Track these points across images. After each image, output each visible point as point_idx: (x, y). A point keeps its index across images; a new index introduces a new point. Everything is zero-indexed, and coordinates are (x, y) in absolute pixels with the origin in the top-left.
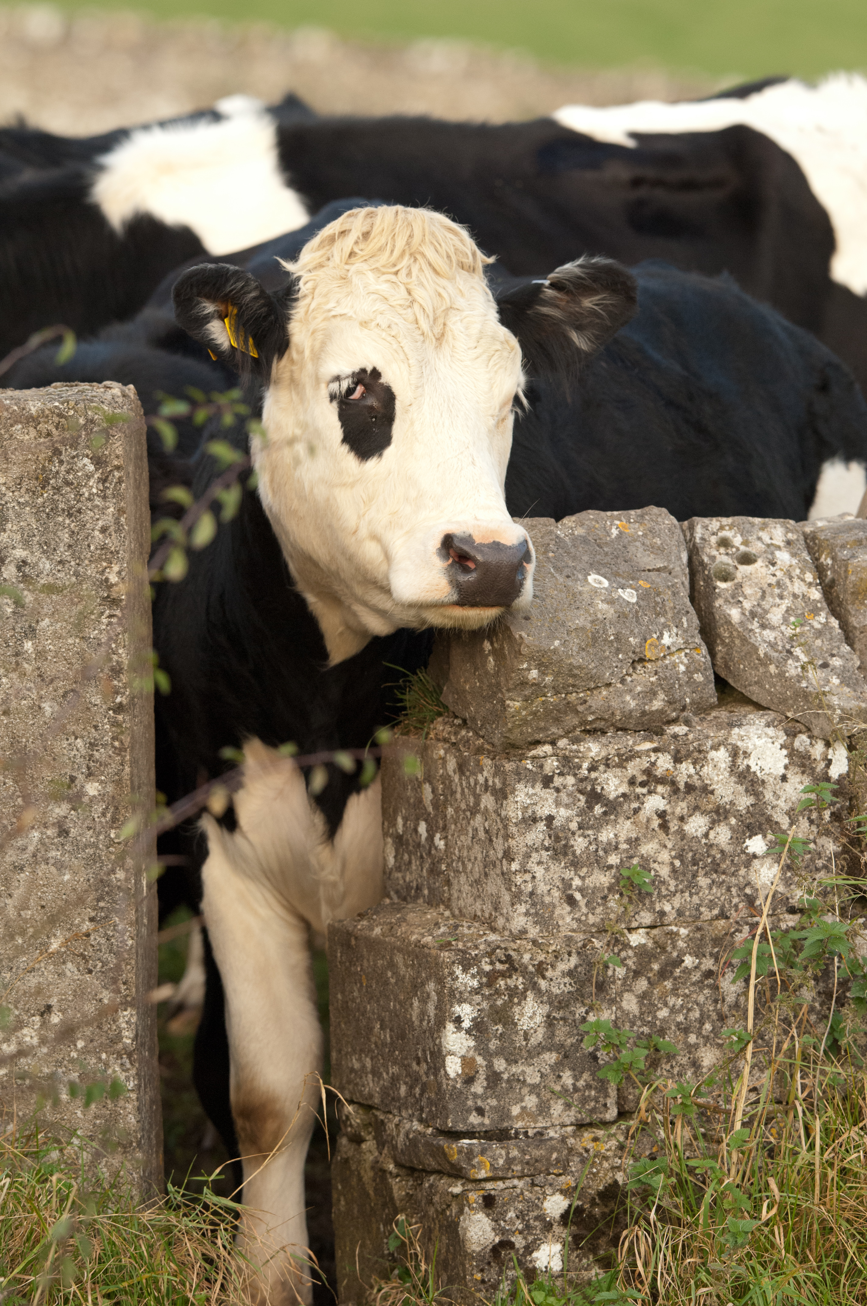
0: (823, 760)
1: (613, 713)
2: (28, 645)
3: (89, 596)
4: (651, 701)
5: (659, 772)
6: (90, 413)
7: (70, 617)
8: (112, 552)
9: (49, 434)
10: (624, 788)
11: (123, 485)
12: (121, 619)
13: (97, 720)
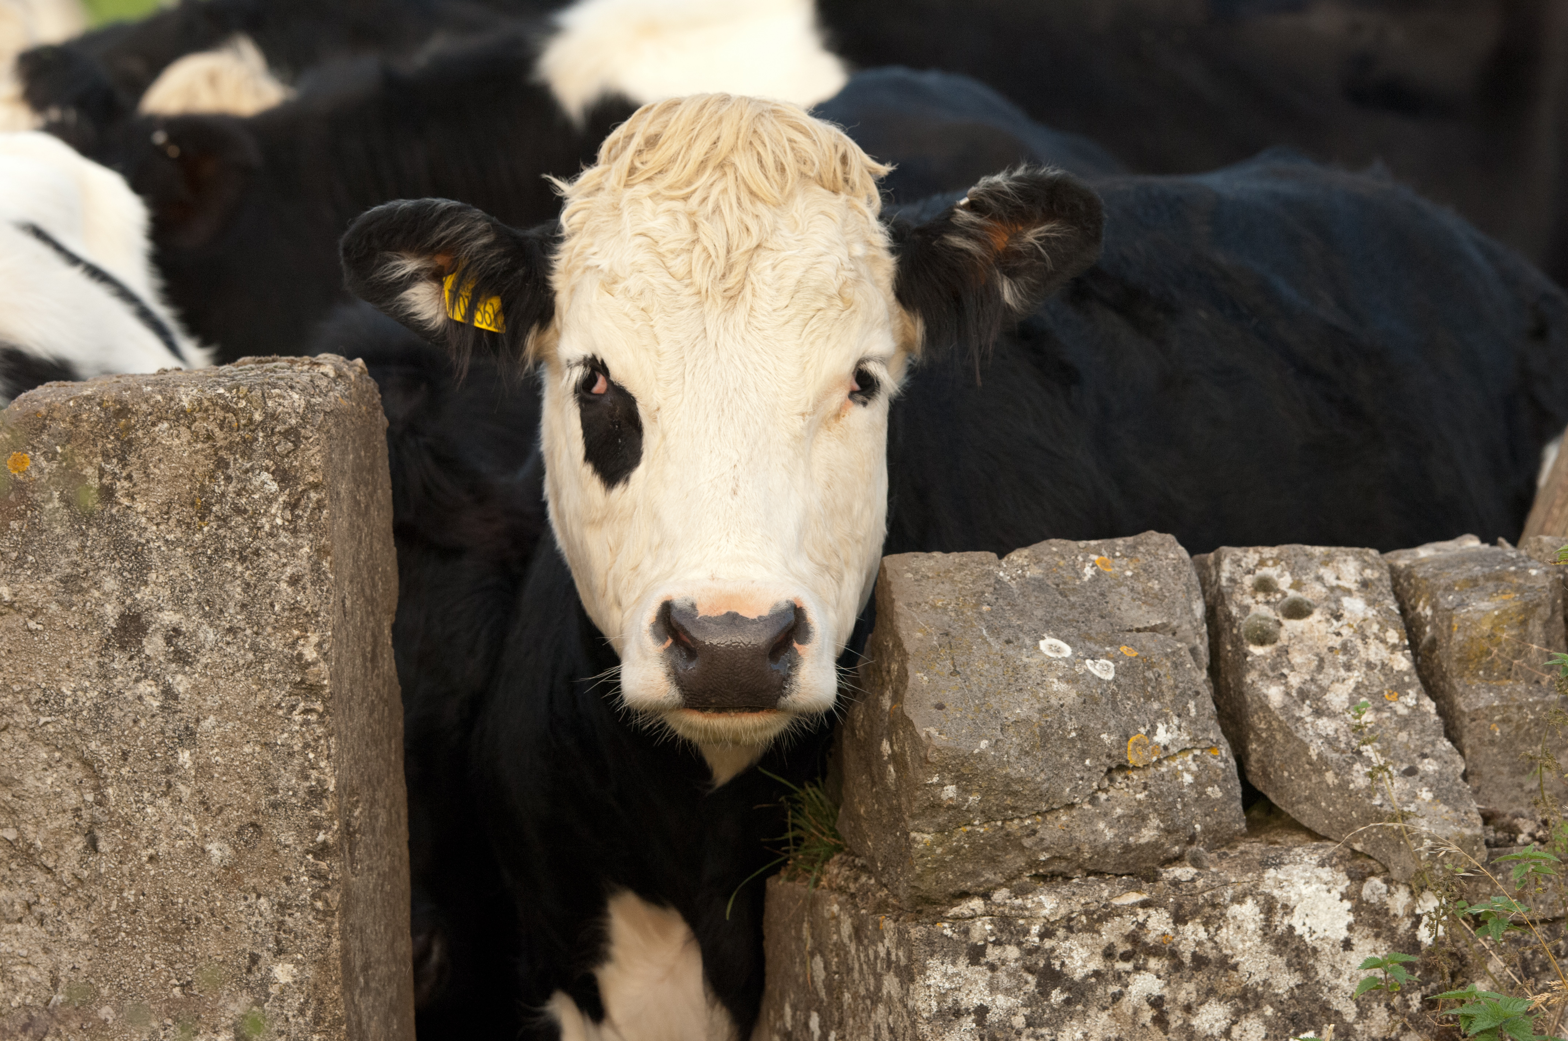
0: (1408, 916)
1: (1078, 849)
2: (185, 757)
3: (275, 682)
4: (1138, 829)
5: (1151, 938)
6: (270, 403)
7: (246, 713)
8: (307, 615)
9: (209, 437)
10: (1097, 963)
11: (325, 512)
12: (322, 715)
13: (290, 868)
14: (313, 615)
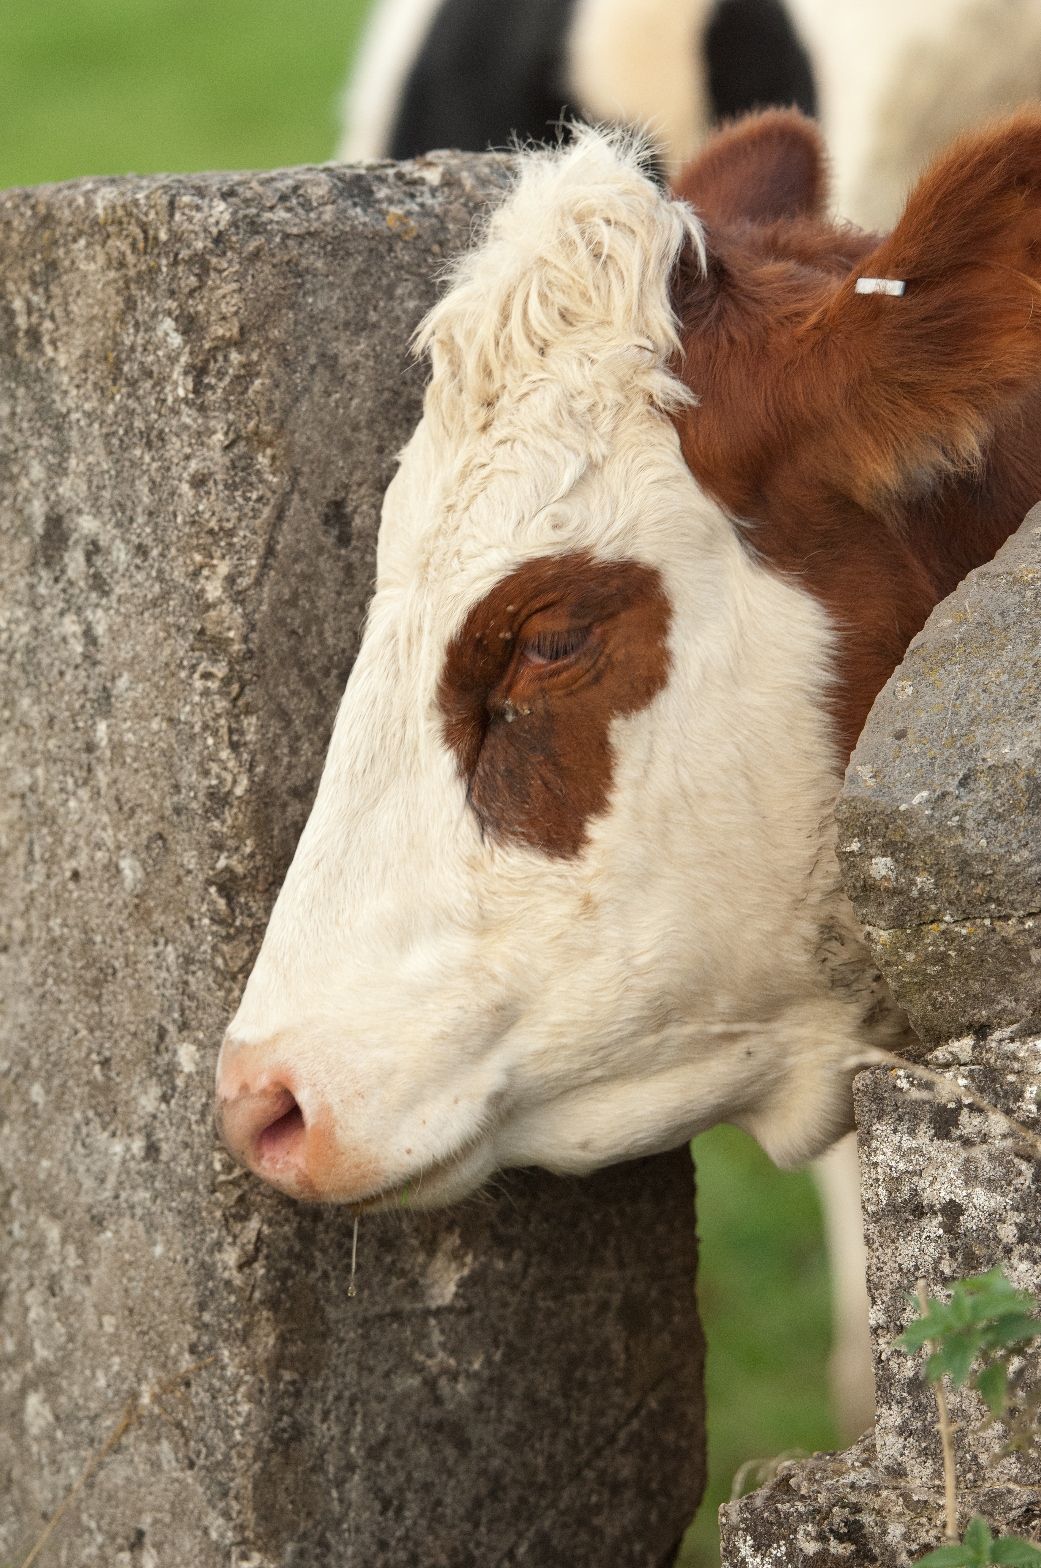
2: (102, 730)
3: (179, 629)
7: (154, 672)
9: (122, 262)
11: (258, 382)
12: (227, 681)
13: (192, 904)
14: (221, 534)
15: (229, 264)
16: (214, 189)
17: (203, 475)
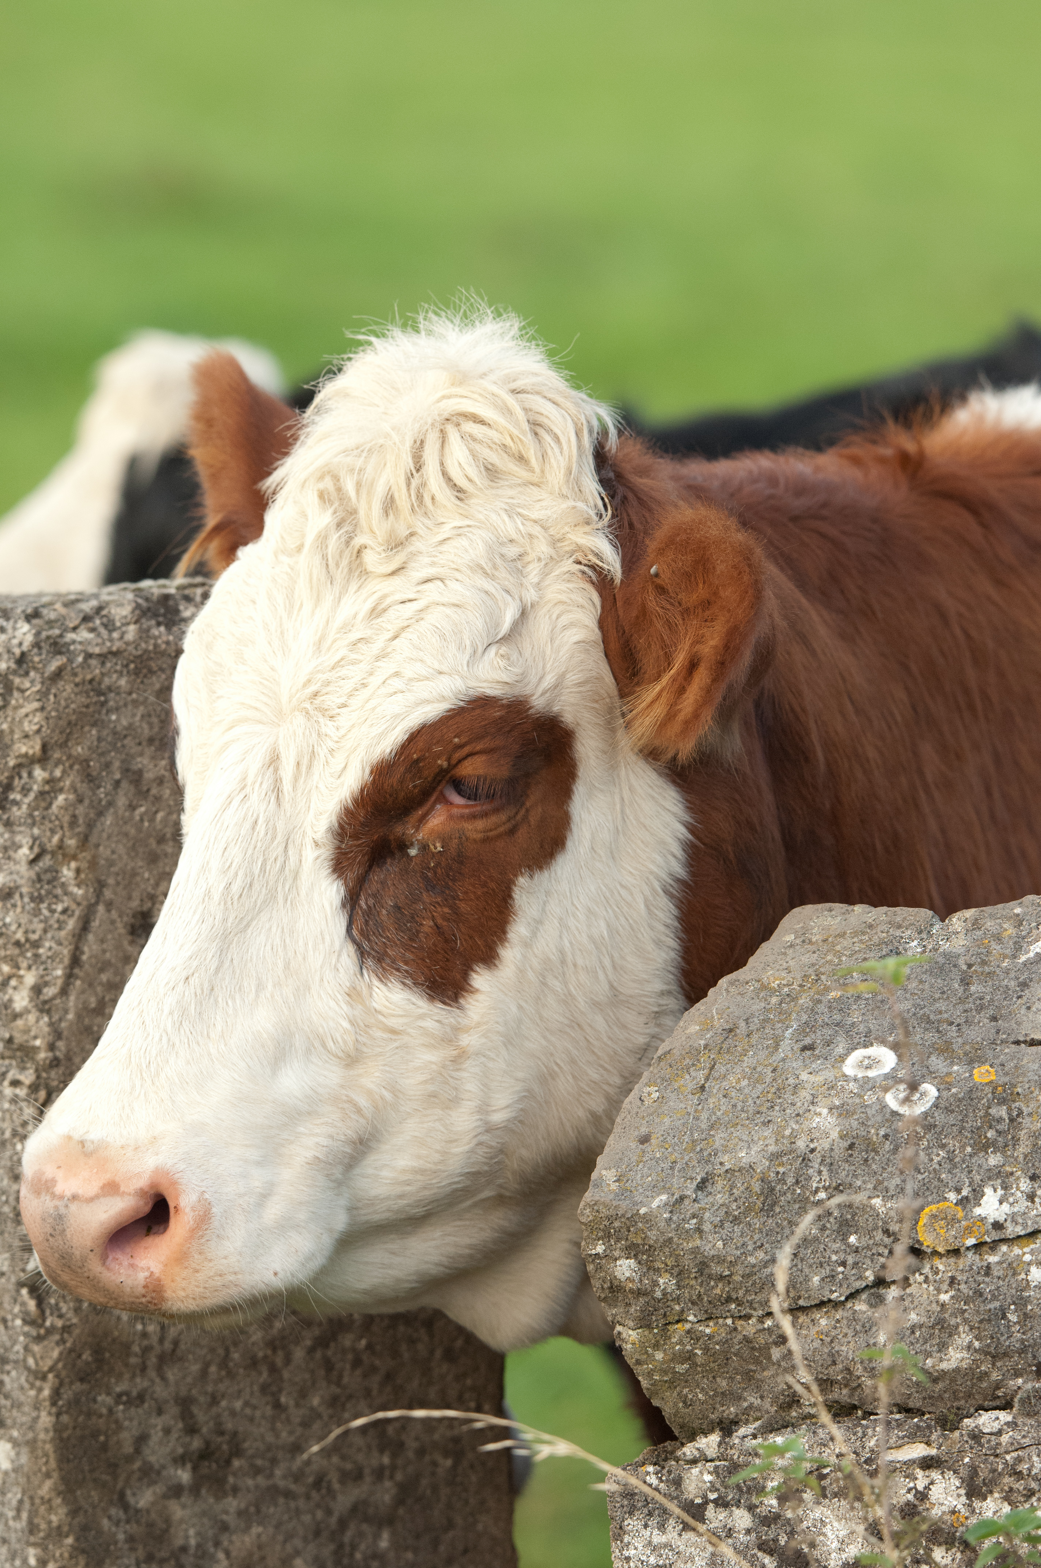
1: (848, 1369)
4: (943, 1347)
5: (935, 1516)
10: (860, 1547)
11: (61, 798)
12: (34, 1088)
13: (6, 1306)
14: (28, 946)
15: (31, 684)
16: (19, 611)
17: (10, 888)
